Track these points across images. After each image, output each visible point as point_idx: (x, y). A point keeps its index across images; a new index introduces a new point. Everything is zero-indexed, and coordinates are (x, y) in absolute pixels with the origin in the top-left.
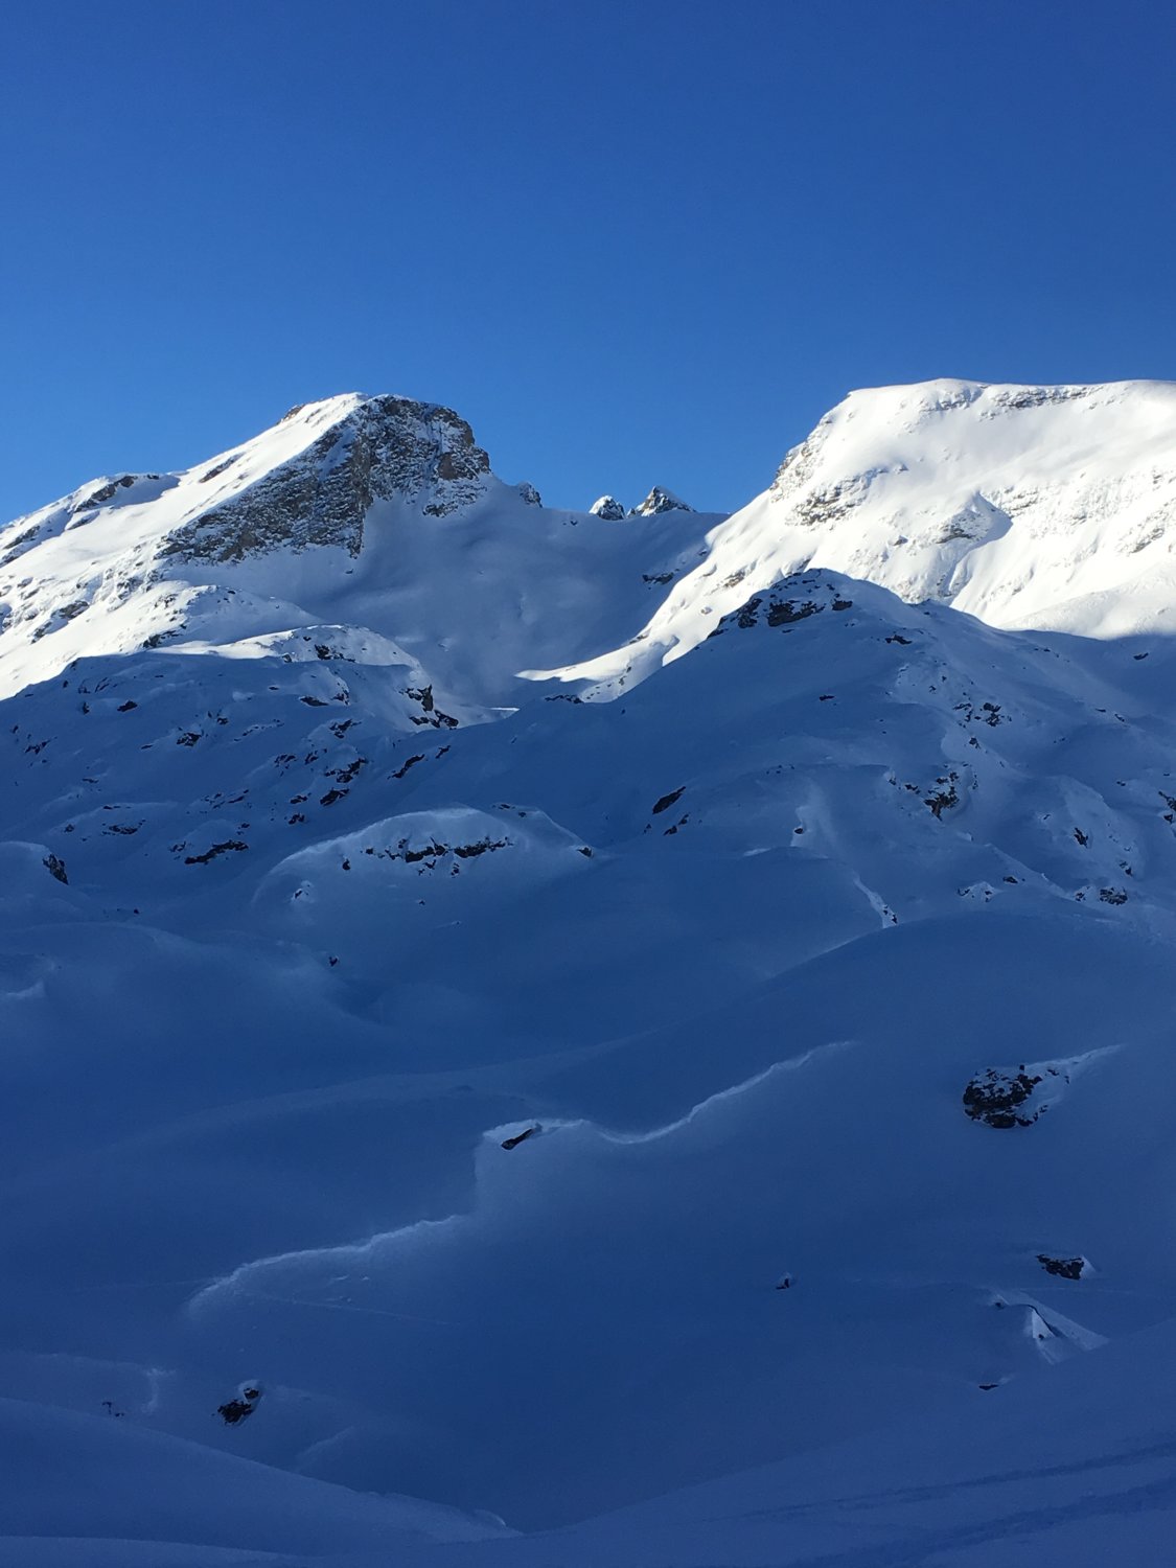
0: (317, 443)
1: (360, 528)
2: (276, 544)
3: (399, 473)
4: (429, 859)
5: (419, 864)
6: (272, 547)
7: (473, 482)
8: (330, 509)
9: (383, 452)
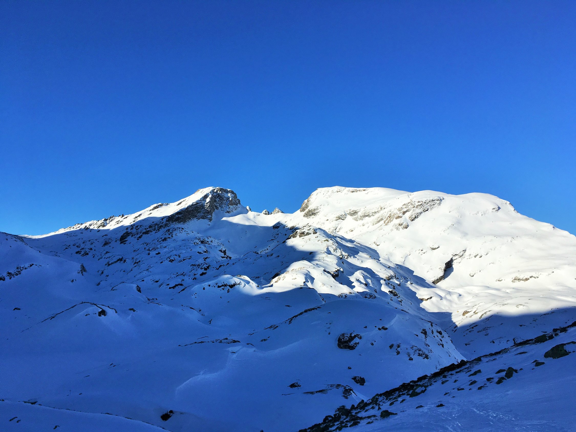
0: (203, 197)
1: (212, 216)
2: (193, 219)
3: (221, 204)
4: (223, 287)
5: (221, 288)
6: (192, 219)
7: (237, 206)
8: (206, 211)
9: (217, 200)
